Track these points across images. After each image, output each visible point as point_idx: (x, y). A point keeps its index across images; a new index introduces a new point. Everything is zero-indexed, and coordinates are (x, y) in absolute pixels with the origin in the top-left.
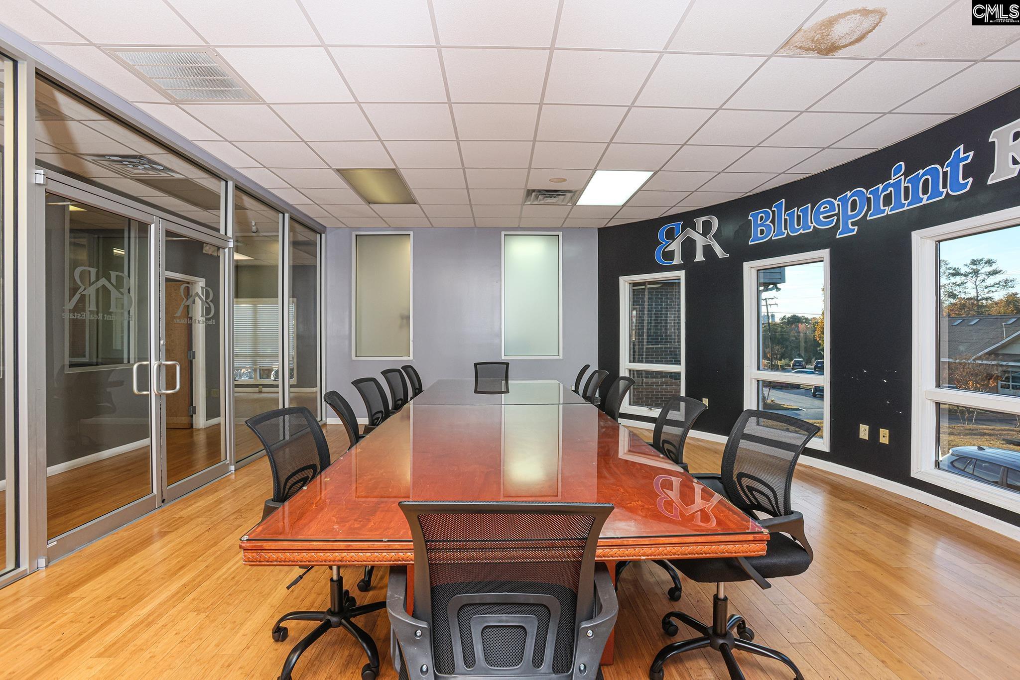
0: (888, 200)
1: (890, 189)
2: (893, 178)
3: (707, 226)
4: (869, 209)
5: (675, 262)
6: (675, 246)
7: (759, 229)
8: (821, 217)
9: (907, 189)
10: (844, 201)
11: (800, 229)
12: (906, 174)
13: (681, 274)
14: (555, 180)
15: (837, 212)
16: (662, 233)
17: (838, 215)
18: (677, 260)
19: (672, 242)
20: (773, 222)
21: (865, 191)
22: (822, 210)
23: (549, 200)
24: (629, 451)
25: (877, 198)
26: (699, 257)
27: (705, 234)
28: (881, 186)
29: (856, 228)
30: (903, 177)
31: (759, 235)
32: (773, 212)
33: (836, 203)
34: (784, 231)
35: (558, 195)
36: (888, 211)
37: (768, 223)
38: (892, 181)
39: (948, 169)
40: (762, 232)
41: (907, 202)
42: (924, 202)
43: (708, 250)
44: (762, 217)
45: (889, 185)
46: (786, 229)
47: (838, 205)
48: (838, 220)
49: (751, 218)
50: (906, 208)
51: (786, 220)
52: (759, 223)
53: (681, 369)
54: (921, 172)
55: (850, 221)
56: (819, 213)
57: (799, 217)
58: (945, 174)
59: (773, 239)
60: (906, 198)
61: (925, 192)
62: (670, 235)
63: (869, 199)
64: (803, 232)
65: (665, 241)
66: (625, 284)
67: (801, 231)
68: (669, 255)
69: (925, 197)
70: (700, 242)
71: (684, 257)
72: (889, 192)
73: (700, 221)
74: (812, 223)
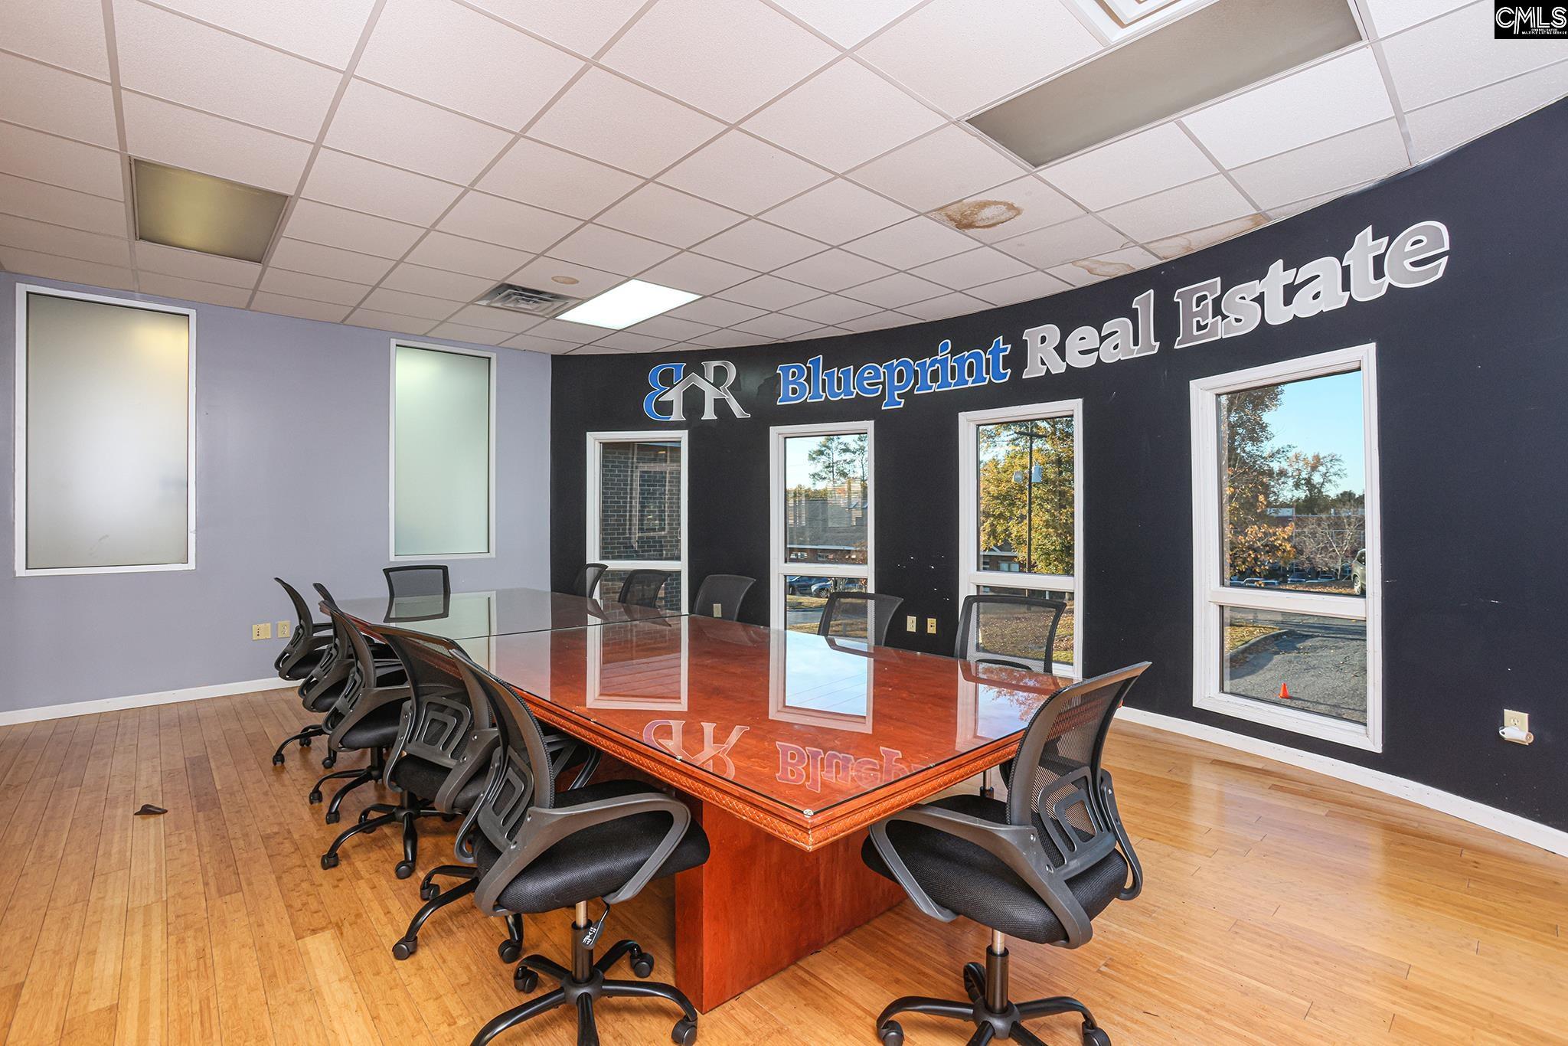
0: (935, 376)
1: (937, 365)
2: (940, 355)
3: (721, 373)
4: (916, 383)
5: (673, 418)
6: (674, 396)
7: (791, 387)
8: (865, 383)
9: (953, 368)
10: (891, 368)
11: (841, 394)
12: (953, 353)
13: (683, 436)
14: (562, 280)
15: (882, 380)
16: (654, 374)
17: (883, 383)
18: (677, 415)
19: (669, 390)
20: (808, 380)
21: (912, 363)
22: (866, 375)
23: (523, 305)
24: (601, 695)
25: (925, 373)
26: (709, 414)
27: (717, 384)
28: (928, 361)
29: (903, 401)
30: (949, 355)
31: (790, 395)
32: (809, 369)
33: (882, 370)
34: (822, 393)
35: (541, 299)
36: (935, 388)
37: (802, 380)
38: (939, 358)
39: (990, 356)
40: (794, 391)
41: (953, 382)
42: (970, 385)
43: (721, 406)
44: (794, 373)
45: (936, 361)
46: (824, 391)
47: (884, 373)
48: (884, 388)
49: (780, 372)
50: (952, 388)
51: (824, 380)
52: (790, 379)
53: (682, 566)
54: (966, 354)
55: (896, 393)
56: (862, 378)
57: (839, 379)
58: (988, 360)
59: (808, 401)
60: (953, 378)
61: (970, 375)
62: (667, 380)
63: (916, 372)
64: (844, 398)
65: (658, 387)
66: (594, 442)
67: (842, 396)
68: (665, 408)
69: (971, 380)
70: (711, 394)
71: (686, 410)
72: (936, 368)
73: (711, 366)
74: (854, 389)
